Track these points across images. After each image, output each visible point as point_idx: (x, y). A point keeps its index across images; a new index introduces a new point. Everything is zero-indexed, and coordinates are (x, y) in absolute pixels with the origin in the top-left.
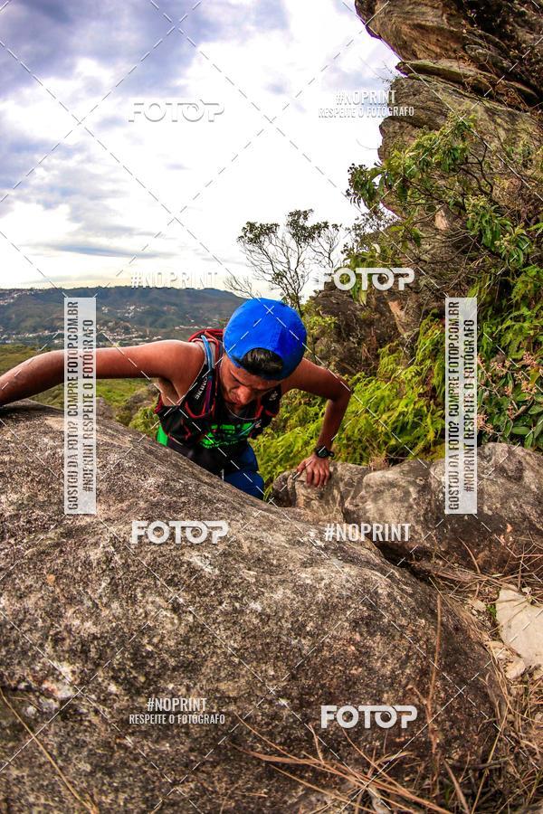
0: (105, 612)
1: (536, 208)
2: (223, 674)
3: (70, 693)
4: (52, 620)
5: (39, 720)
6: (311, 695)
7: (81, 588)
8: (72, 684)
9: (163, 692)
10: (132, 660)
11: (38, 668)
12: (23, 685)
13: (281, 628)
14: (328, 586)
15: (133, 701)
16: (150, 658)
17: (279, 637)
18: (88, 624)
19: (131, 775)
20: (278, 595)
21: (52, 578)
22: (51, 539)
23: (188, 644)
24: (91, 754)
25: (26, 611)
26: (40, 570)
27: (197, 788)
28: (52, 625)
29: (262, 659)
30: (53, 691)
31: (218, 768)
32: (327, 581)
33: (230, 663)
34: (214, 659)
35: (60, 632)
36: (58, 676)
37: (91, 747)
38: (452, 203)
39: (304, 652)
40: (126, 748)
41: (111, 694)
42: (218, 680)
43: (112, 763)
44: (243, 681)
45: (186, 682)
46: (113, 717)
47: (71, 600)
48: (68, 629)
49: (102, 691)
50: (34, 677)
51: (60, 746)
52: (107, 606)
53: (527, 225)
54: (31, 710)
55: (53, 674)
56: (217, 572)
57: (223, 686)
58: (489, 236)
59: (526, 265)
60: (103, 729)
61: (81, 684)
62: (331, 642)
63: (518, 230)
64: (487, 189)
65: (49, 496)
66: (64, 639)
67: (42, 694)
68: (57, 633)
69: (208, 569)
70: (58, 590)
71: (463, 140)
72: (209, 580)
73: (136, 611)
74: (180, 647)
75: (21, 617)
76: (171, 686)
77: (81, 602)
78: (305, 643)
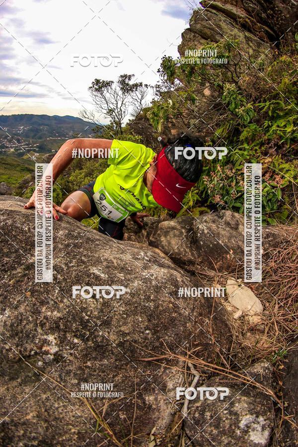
0: (61, 305)
1: (261, 94)
2: (121, 323)
3: (57, 349)
4: (36, 316)
5: (46, 367)
6: (158, 327)
7: (46, 296)
8: (56, 344)
9: (98, 337)
10: (81, 325)
11: (37, 342)
12: (33, 353)
13: (140, 299)
14: (156, 278)
15: (86, 344)
16: (88, 322)
17: (140, 303)
18: (55, 313)
19: (95, 379)
20: (136, 284)
21: (29, 293)
22: (20, 273)
23: (103, 312)
24: (75, 374)
25: (21, 314)
26: (21, 291)
27: (123, 376)
28: (37, 318)
29: (135, 314)
30: (48, 350)
31: (129, 366)
32: (155, 276)
33: (123, 317)
34: (116, 317)
35: (42, 320)
36: (48, 342)
37: (74, 372)
38: (216, 85)
39: (152, 309)
40: (89, 367)
41: (76, 344)
42: (120, 326)
43: (85, 376)
44: (130, 325)
45: (107, 330)
46: (79, 355)
47: (42, 303)
48: (46, 318)
49: (72, 343)
50: (36, 347)
51: (60, 376)
52: (62, 302)
53: (255, 103)
54: (40, 363)
55: (46, 342)
56: (107, 276)
57: (122, 329)
58: (233, 106)
59: (250, 122)
60: (76, 362)
61: (61, 343)
62: (162, 303)
63: (249, 105)
64: (236, 79)
65: (9, 249)
66: (45, 324)
67: (44, 354)
68: (41, 321)
69: (103, 275)
70: (34, 299)
71: (229, 52)
72: (105, 281)
73: (76, 301)
74: (100, 314)
75: (20, 318)
76: (101, 334)
77: (48, 303)
78: (152, 304)
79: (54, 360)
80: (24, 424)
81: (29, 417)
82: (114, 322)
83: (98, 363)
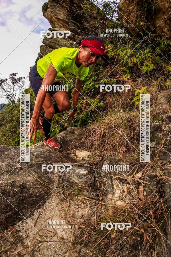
20: (37, 152)
28: (13, 162)
29: (39, 158)
30: (19, 167)
51: (23, 172)
52: (18, 158)
78: (43, 155)
79: (21, 169)
80: (17, 181)
81: (19, 179)
82: (33, 160)
83: (32, 169)
